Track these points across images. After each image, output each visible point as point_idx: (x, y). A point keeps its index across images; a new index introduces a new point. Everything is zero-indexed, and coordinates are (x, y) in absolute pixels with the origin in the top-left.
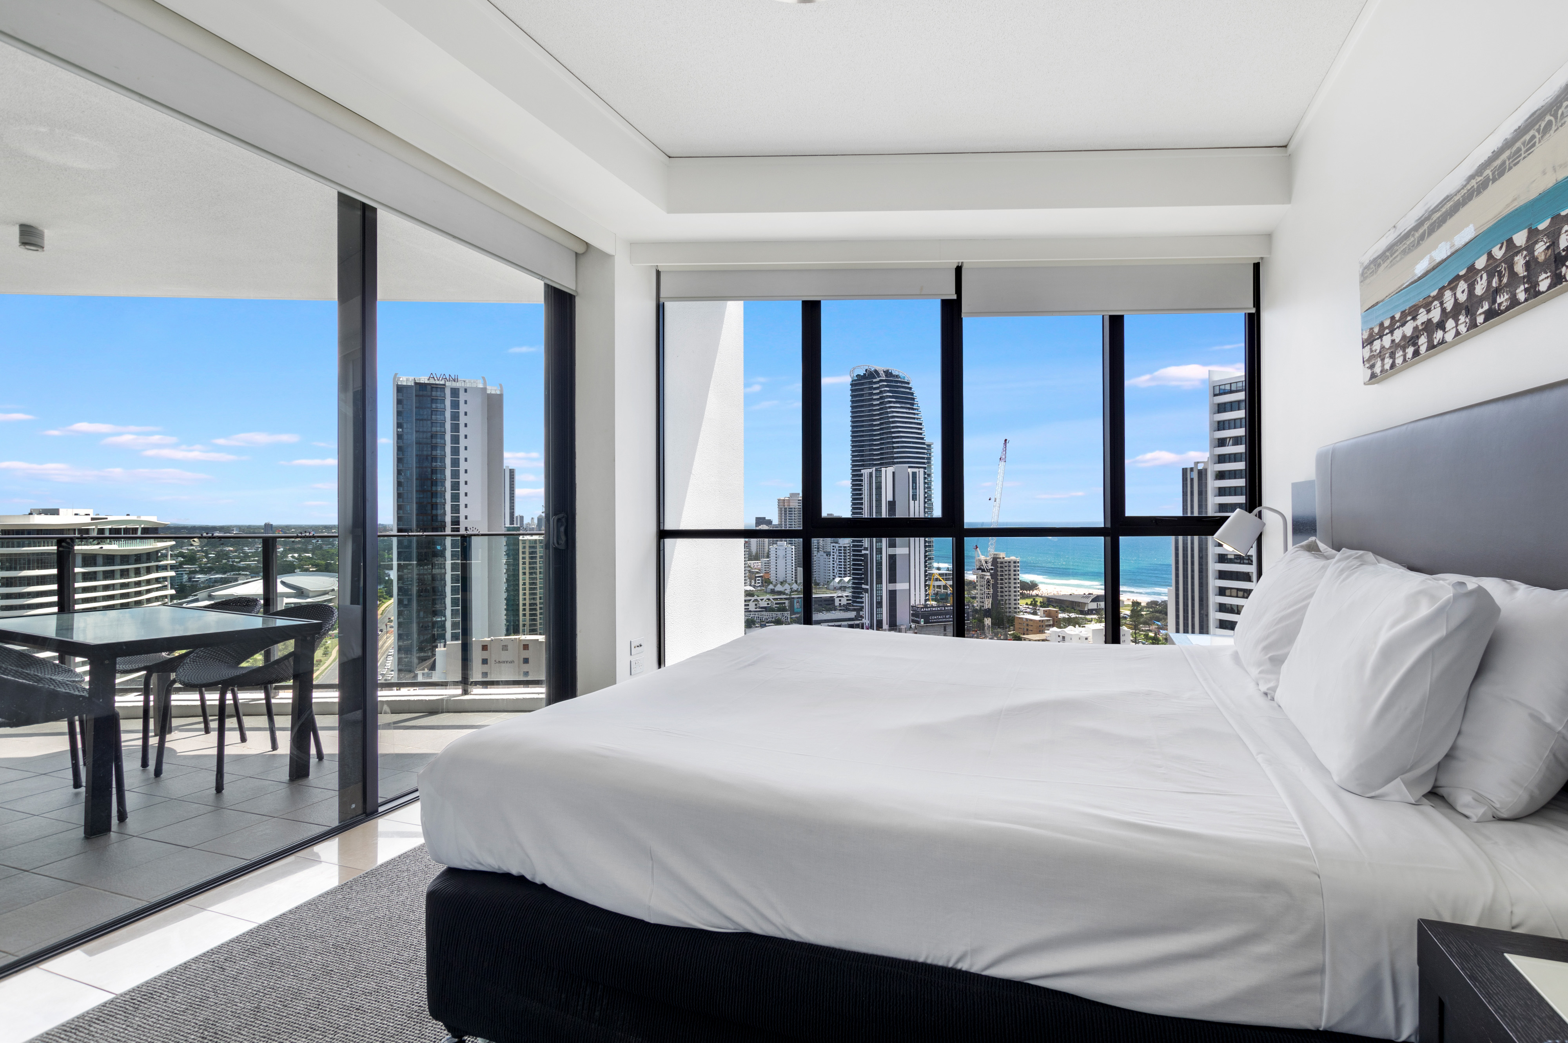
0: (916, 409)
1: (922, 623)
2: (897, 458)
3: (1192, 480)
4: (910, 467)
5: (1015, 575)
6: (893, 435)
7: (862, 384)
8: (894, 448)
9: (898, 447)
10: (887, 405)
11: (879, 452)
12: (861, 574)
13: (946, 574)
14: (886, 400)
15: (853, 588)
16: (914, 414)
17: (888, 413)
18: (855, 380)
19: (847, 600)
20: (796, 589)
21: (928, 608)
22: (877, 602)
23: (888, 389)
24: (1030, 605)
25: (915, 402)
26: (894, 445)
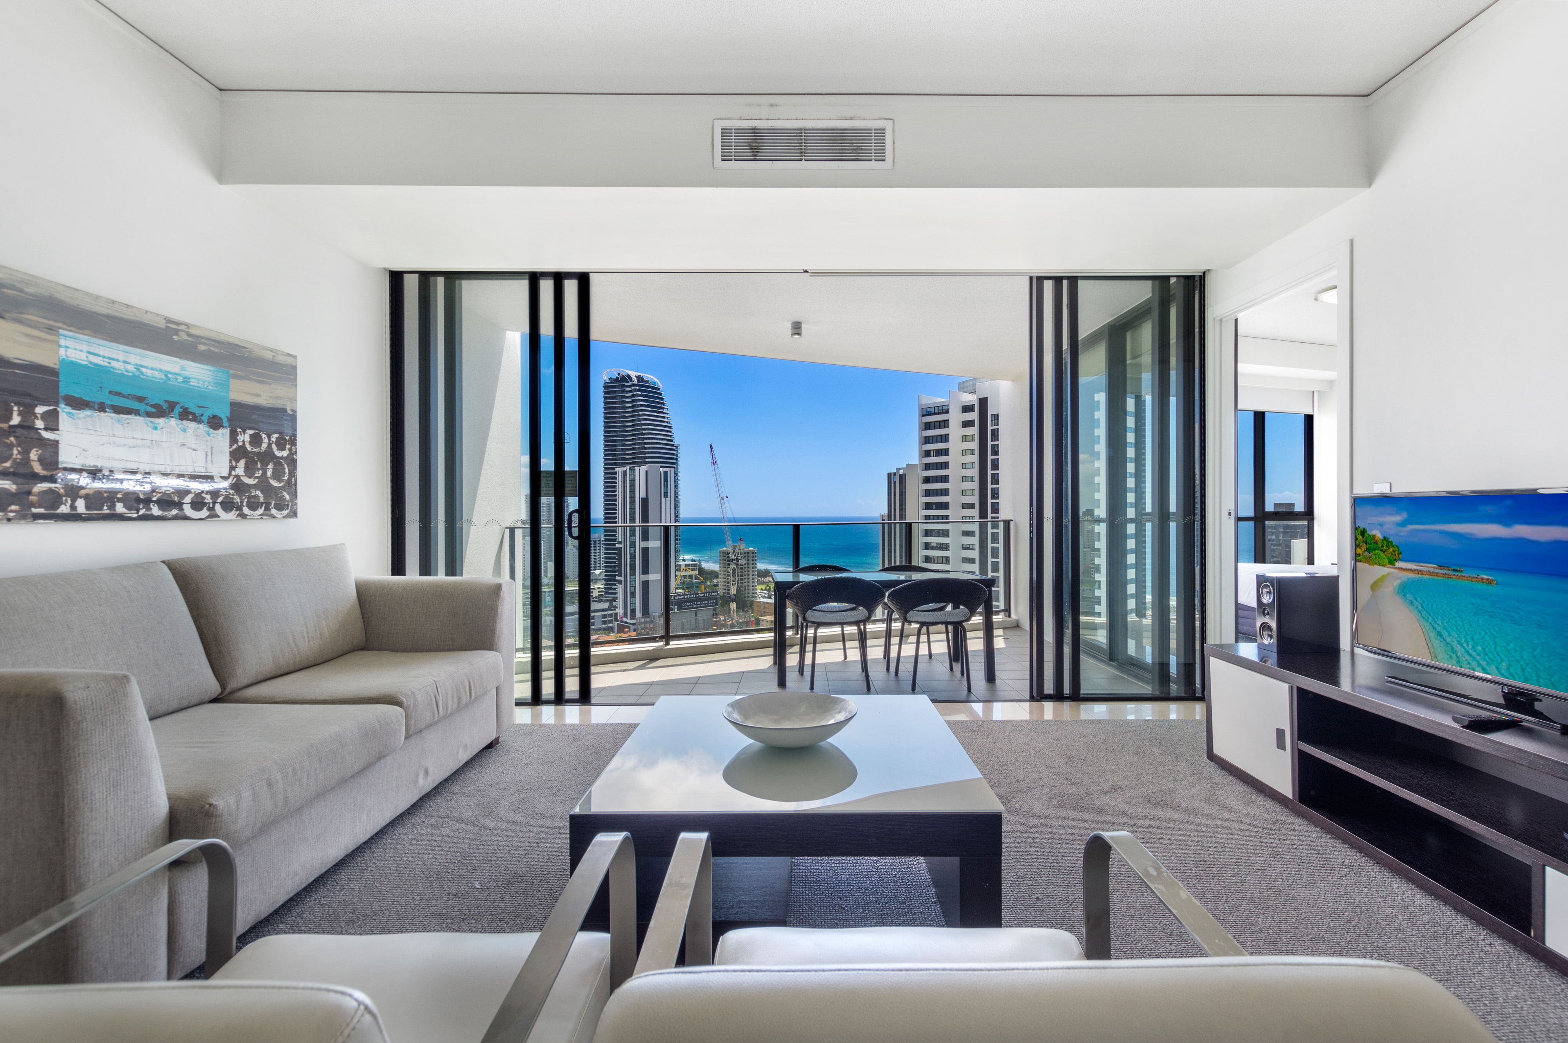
0: (666, 413)
1: (676, 610)
2: (649, 458)
3: (895, 483)
4: (661, 467)
5: (753, 564)
6: (645, 436)
7: (615, 387)
8: (645, 448)
9: (649, 448)
10: (639, 408)
11: (631, 452)
12: (615, 567)
13: (692, 565)
14: (638, 403)
15: (605, 580)
16: (664, 417)
17: (639, 415)
18: (608, 383)
19: (599, 592)
20: (546, 583)
21: (681, 596)
22: (630, 592)
23: (640, 393)
24: (765, 590)
25: (665, 407)
26: (646, 446)
